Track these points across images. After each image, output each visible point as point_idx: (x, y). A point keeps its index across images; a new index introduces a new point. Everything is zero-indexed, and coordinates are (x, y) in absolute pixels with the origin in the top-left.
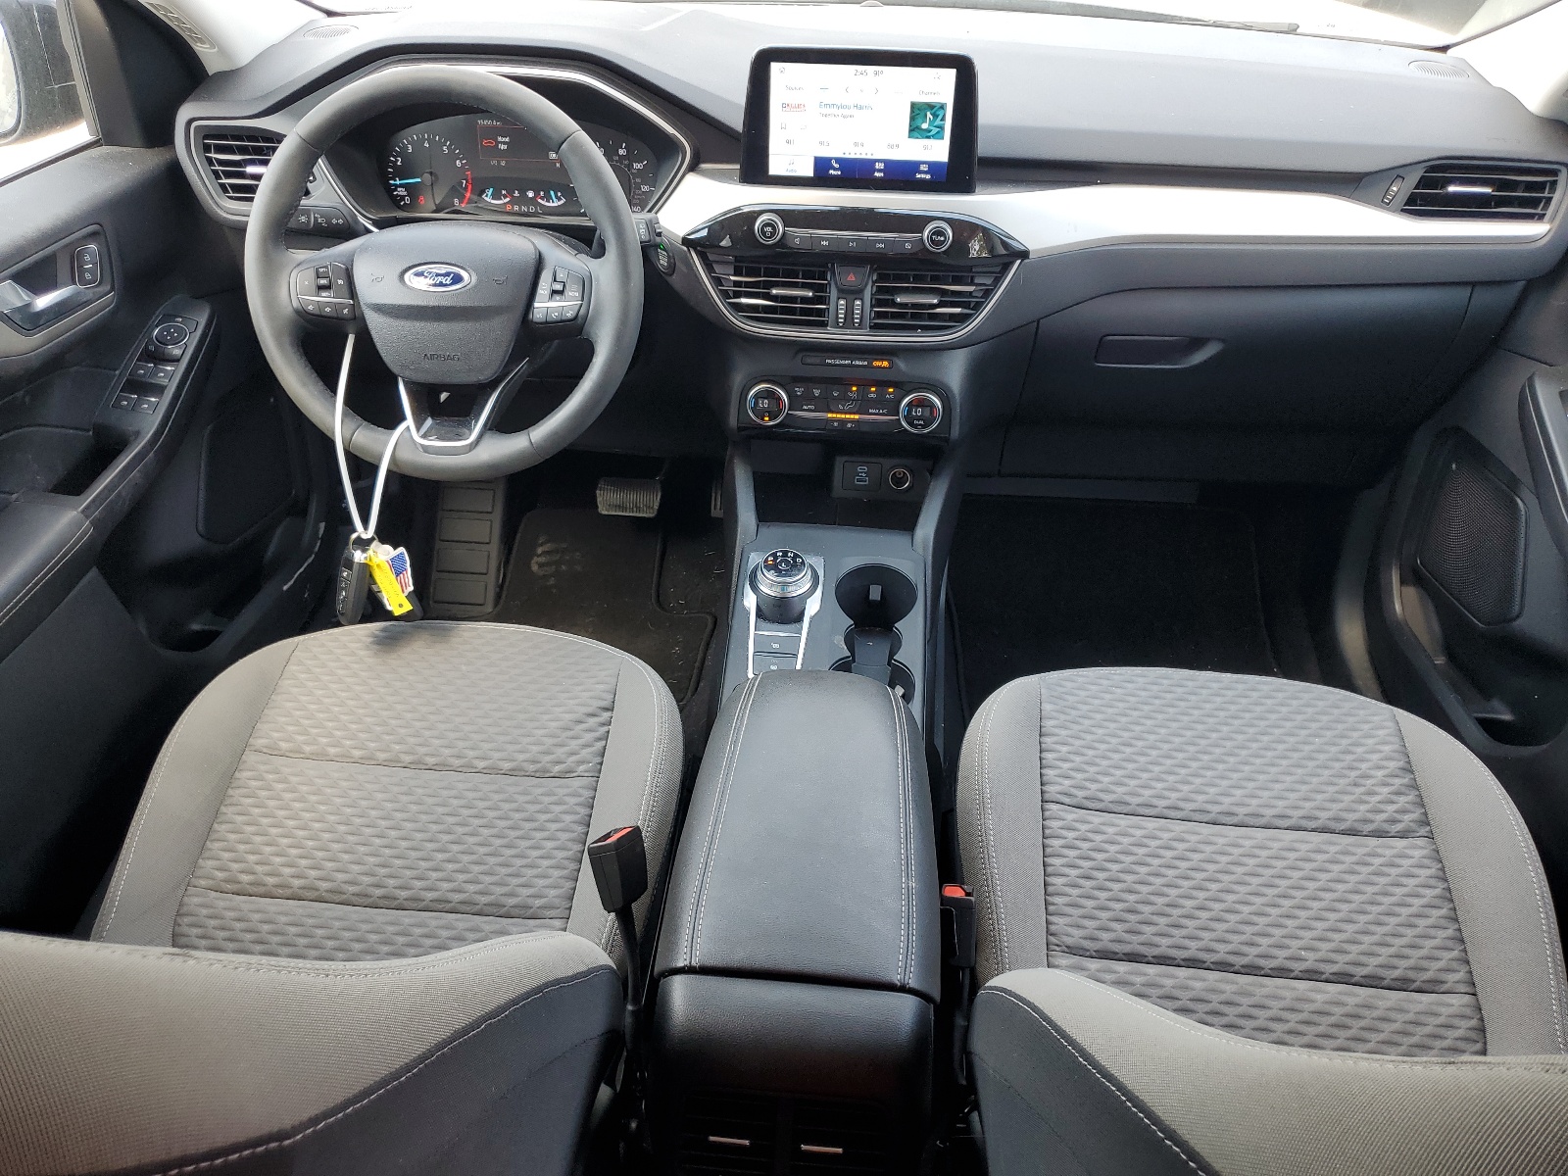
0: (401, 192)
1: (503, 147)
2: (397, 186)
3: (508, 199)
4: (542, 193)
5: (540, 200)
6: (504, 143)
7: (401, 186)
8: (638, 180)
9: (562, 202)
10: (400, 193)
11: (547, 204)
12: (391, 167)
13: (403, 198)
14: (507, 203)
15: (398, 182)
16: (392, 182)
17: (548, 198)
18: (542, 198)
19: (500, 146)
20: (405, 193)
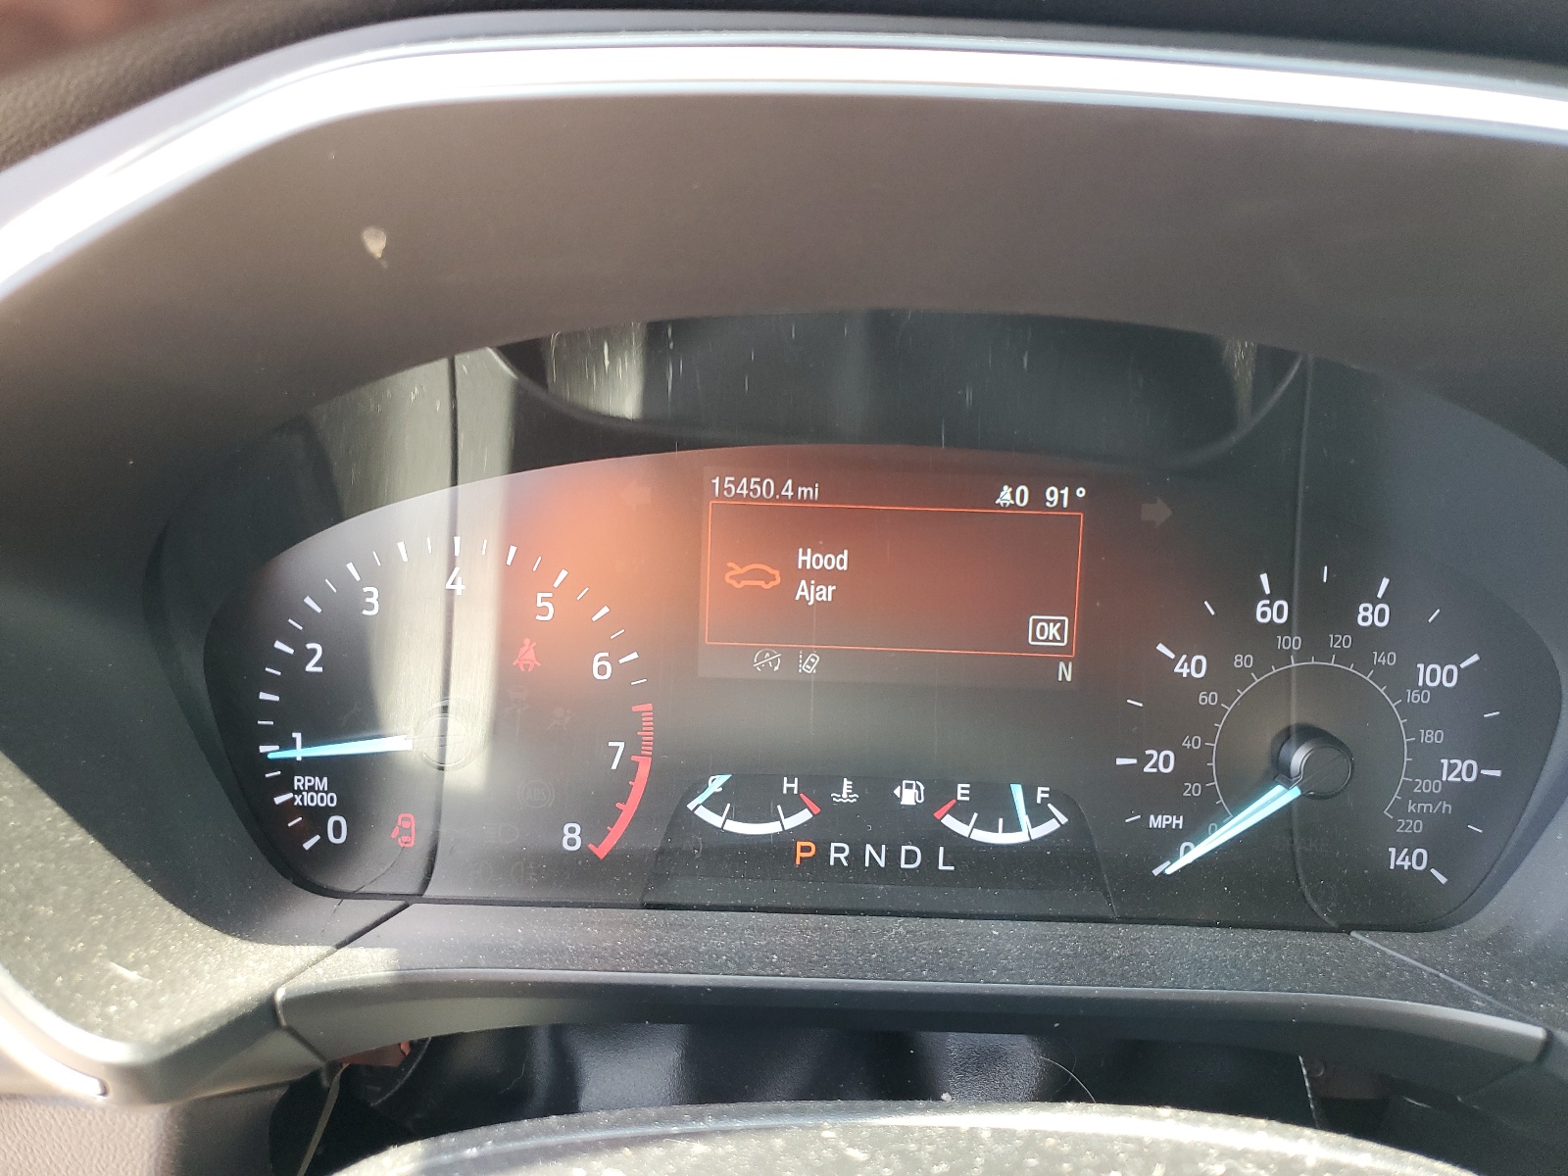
0: (313, 792)
1: (811, 593)
2: (291, 768)
3: (804, 816)
4: (962, 791)
5: (950, 822)
6: (823, 577)
7: (311, 766)
8: (1431, 736)
9: (1050, 827)
10: (307, 800)
11: (981, 836)
12: (271, 685)
13: (316, 818)
14: (800, 831)
15: (299, 753)
16: (272, 751)
17: (992, 807)
18: (961, 813)
19: (803, 590)
20: (330, 800)
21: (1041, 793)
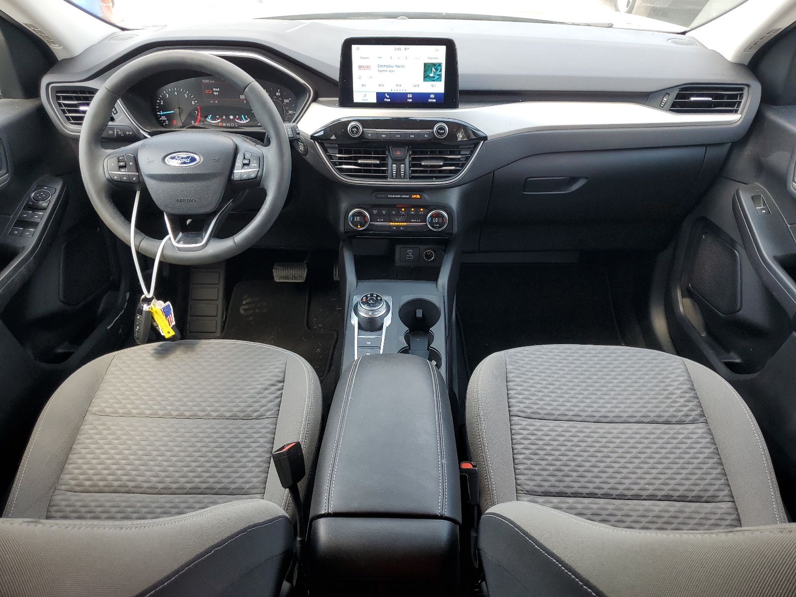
0: (163, 118)
1: (216, 93)
2: (161, 115)
3: (220, 120)
4: (237, 116)
6: (217, 91)
7: (163, 115)
8: (287, 108)
9: (248, 121)
11: (240, 122)
12: (157, 106)
13: (164, 121)
14: (220, 122)
15: (162, 113)
16: (158, 113)
17: (241, 119)
18: (237, 119)
19: (214, 93)
20: (166, 119)
21: (246, 116)
